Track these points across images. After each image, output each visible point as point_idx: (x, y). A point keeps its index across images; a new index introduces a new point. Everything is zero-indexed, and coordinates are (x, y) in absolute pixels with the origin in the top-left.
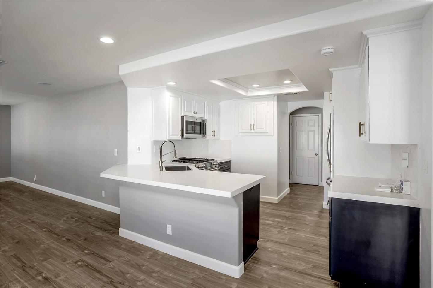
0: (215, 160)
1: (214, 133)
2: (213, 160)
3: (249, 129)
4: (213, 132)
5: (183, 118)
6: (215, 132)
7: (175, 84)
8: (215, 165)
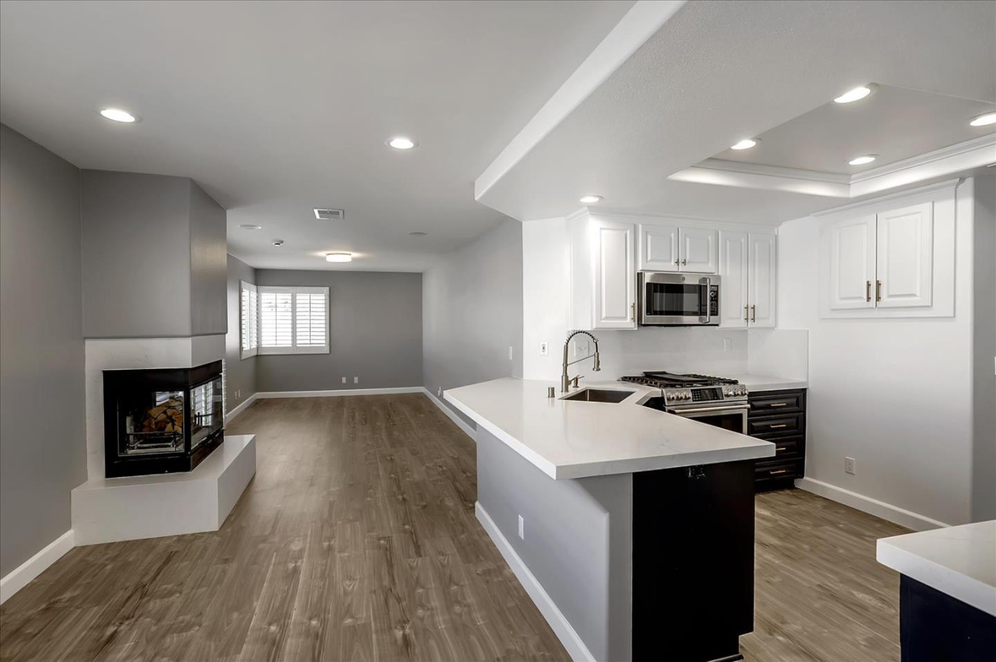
0: (739, 383)
1: (750, 311)
2: (735, 382)
3: (861, 298)
4: (747, 308)
5: (640, 276)
6: (754, 308)
7: (598, 202)
8: (730, 395)
